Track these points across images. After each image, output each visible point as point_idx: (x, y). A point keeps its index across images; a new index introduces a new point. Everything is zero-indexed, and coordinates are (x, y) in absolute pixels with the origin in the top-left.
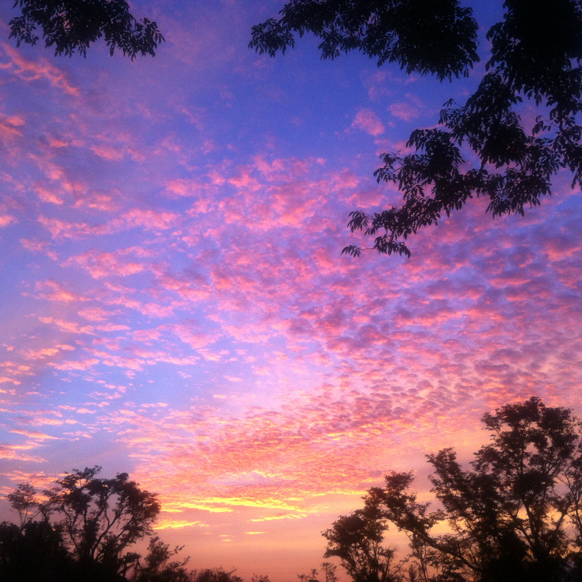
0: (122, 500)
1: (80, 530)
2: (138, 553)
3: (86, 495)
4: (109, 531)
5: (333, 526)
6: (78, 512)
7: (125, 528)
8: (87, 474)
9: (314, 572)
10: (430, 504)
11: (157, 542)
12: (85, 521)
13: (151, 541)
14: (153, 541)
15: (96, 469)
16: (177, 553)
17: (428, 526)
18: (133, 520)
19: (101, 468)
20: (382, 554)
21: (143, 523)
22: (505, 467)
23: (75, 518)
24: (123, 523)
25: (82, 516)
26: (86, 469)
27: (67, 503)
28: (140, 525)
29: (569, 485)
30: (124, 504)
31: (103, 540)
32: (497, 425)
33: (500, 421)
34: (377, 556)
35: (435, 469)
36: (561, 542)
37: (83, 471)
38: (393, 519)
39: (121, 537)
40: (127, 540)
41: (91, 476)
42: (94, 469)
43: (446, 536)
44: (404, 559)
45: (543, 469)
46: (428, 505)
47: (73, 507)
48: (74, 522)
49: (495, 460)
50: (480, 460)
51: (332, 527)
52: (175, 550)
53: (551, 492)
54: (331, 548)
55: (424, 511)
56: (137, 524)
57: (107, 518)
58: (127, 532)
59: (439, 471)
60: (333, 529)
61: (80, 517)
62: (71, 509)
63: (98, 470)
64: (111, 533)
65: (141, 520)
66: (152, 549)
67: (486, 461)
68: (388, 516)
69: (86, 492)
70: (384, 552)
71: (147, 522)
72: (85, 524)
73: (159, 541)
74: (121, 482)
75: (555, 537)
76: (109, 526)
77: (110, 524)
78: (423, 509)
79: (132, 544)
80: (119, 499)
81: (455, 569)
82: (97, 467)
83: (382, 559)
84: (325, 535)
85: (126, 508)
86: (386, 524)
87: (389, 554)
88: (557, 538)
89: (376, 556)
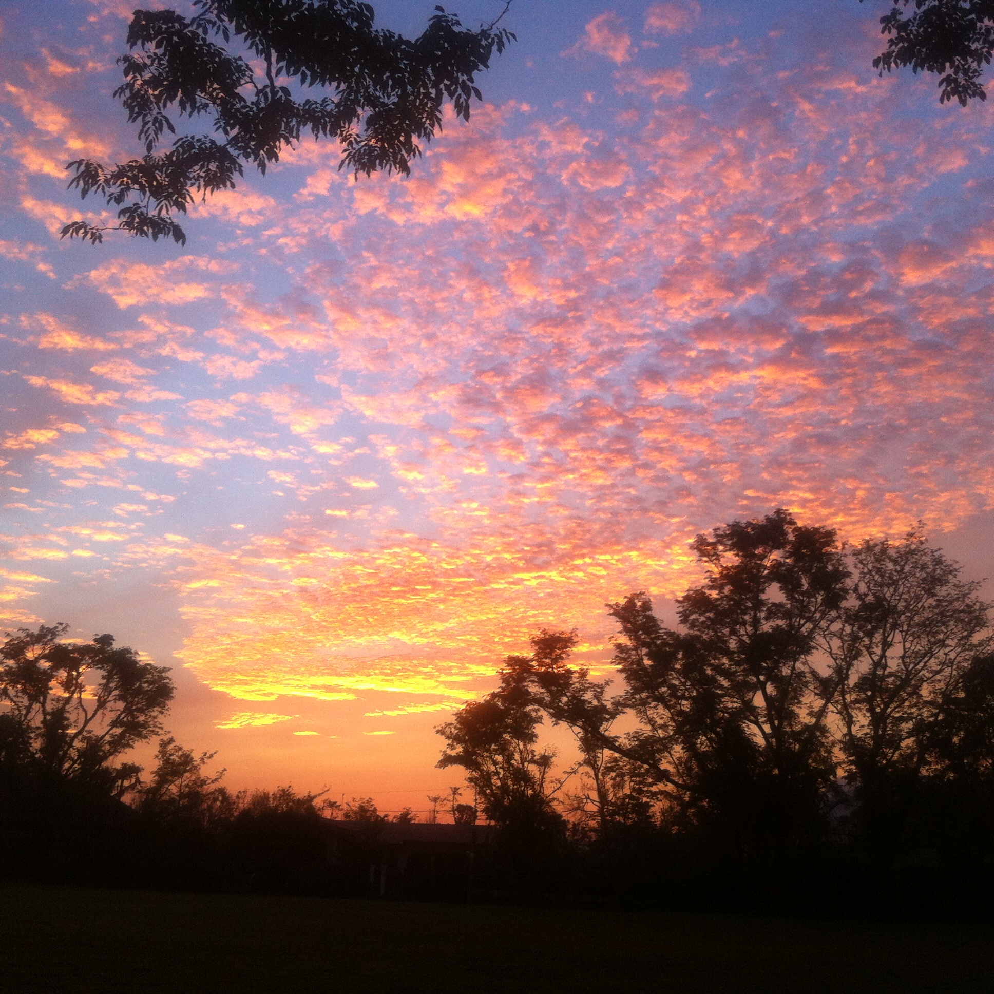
0: (109, 678)
1: (38, 728)
2: (137, 764)
3: (45, 671)
4: (87, 728)
5: (455, 718)
6: (33, 699)
7: (114, 724)
8: (45, 636)
9: (455, 791)
10: (612, 681)
11: (171, 747)
12: (45, 713)
13: (161, 745)
14: (164, 745)
15: (60, 628)
16: (204, 763)
17: (608, 717)
18: (128, 710)
19: (67, 626)
20: (532, 761)
21: (146, 715)
22: (728, 623)
23: (29, 709)
24: (110, 717)
25: (38, 705)
26: (42, 628)
27: (14, 683)
28: (142, 718)
29: (831, 653)
30: (112, 685)
31: (77, 744)
32: (715, 554)
33: (721, 548)
34: (526, 764)
35: (619, 626)
36: (822, 744)
37: (36, 632)
38: (546, 706)
39: (107, 738)
40: (118, 744)
41: (52, 640)
42: (56, 627)
43: (637, 733)
44: (569, 770)
45: (791, 626)
46: (607, 683)
47: (24, 691)
48: (26, 715)
49: (710, 611)
50: (685, 611)
51: (453, 719)
52: (202, 759)
53: (804, 664)
54: (453, 753)
55: (602, 693)
56: (134, 717)
57: (82, 706)
58: (118, 731)
59: (626, 630)
60: (454, 722)
61: (36, 706)
62: (20, 694)
63: (63, 630)
64: (90, 732)
65: (142, 711)
66: (163, 757)
67: (695, 612)
68: (539, 702)
69: (45, 665)
70: (537, 757)
71: (153, 714)
72: (45, 718)
73: (174, 744)
74: (102, 650)
75: (812, 736)
76: (87, 722)
77: (89, 717)
78: (599, 690)
79: (127, 750)
80: (103, 677)
81: (651, 785)
82: (61, 624)
83: (533, 769)
84: (441, 732)
85: (116, 692)
86: (540, 714)
87: (545, 761)
88: (817, 737)
89: (523, 765)
